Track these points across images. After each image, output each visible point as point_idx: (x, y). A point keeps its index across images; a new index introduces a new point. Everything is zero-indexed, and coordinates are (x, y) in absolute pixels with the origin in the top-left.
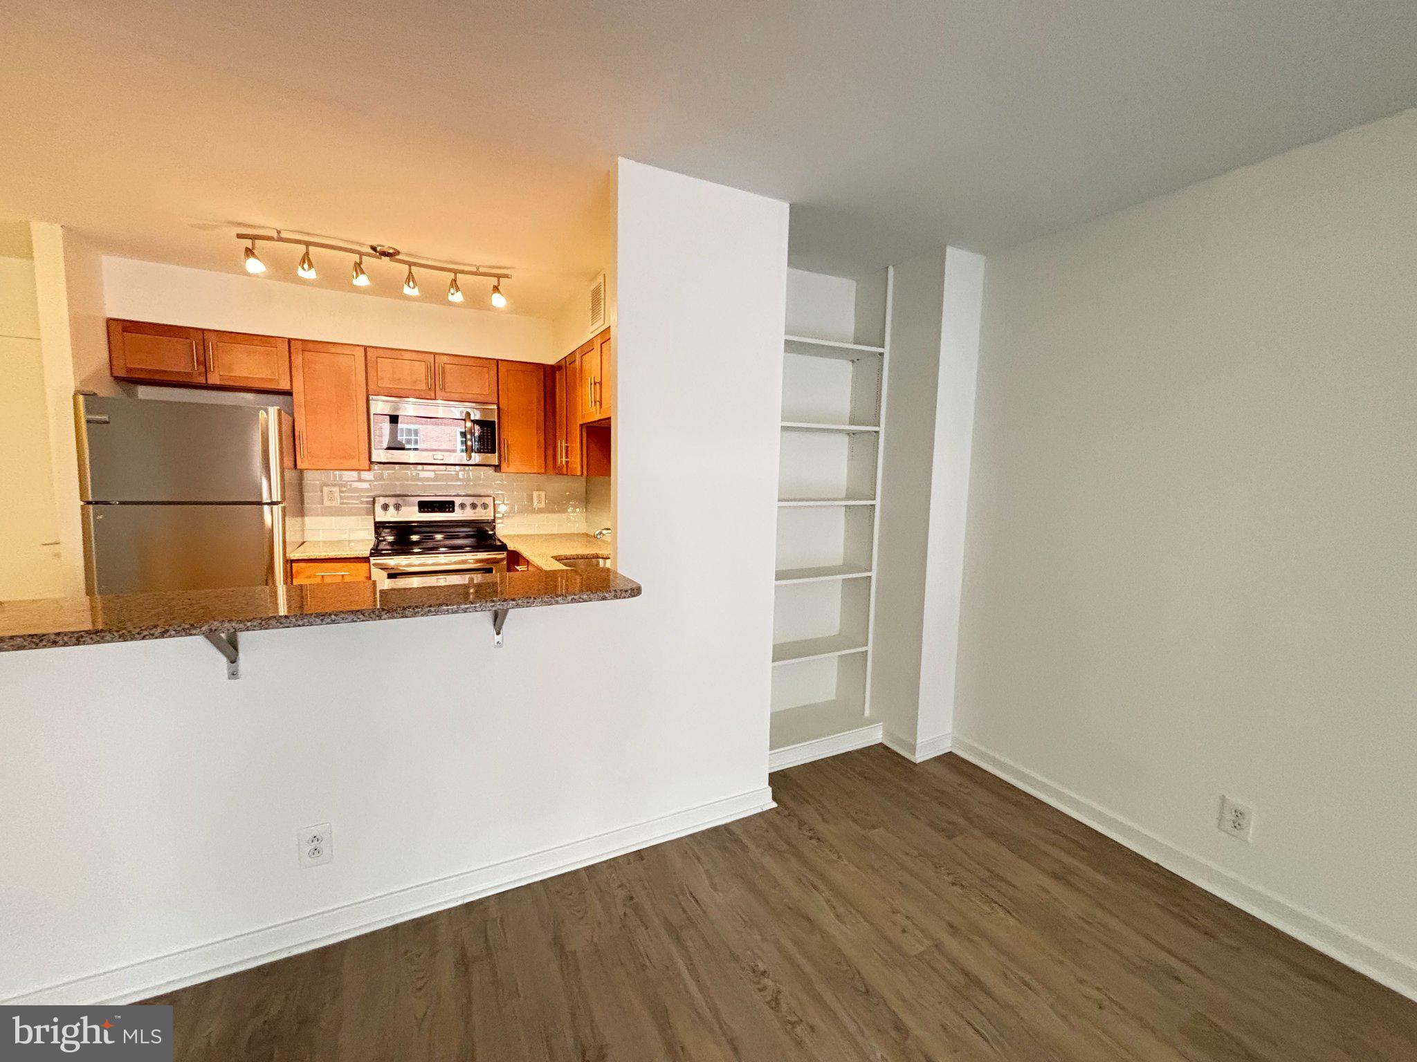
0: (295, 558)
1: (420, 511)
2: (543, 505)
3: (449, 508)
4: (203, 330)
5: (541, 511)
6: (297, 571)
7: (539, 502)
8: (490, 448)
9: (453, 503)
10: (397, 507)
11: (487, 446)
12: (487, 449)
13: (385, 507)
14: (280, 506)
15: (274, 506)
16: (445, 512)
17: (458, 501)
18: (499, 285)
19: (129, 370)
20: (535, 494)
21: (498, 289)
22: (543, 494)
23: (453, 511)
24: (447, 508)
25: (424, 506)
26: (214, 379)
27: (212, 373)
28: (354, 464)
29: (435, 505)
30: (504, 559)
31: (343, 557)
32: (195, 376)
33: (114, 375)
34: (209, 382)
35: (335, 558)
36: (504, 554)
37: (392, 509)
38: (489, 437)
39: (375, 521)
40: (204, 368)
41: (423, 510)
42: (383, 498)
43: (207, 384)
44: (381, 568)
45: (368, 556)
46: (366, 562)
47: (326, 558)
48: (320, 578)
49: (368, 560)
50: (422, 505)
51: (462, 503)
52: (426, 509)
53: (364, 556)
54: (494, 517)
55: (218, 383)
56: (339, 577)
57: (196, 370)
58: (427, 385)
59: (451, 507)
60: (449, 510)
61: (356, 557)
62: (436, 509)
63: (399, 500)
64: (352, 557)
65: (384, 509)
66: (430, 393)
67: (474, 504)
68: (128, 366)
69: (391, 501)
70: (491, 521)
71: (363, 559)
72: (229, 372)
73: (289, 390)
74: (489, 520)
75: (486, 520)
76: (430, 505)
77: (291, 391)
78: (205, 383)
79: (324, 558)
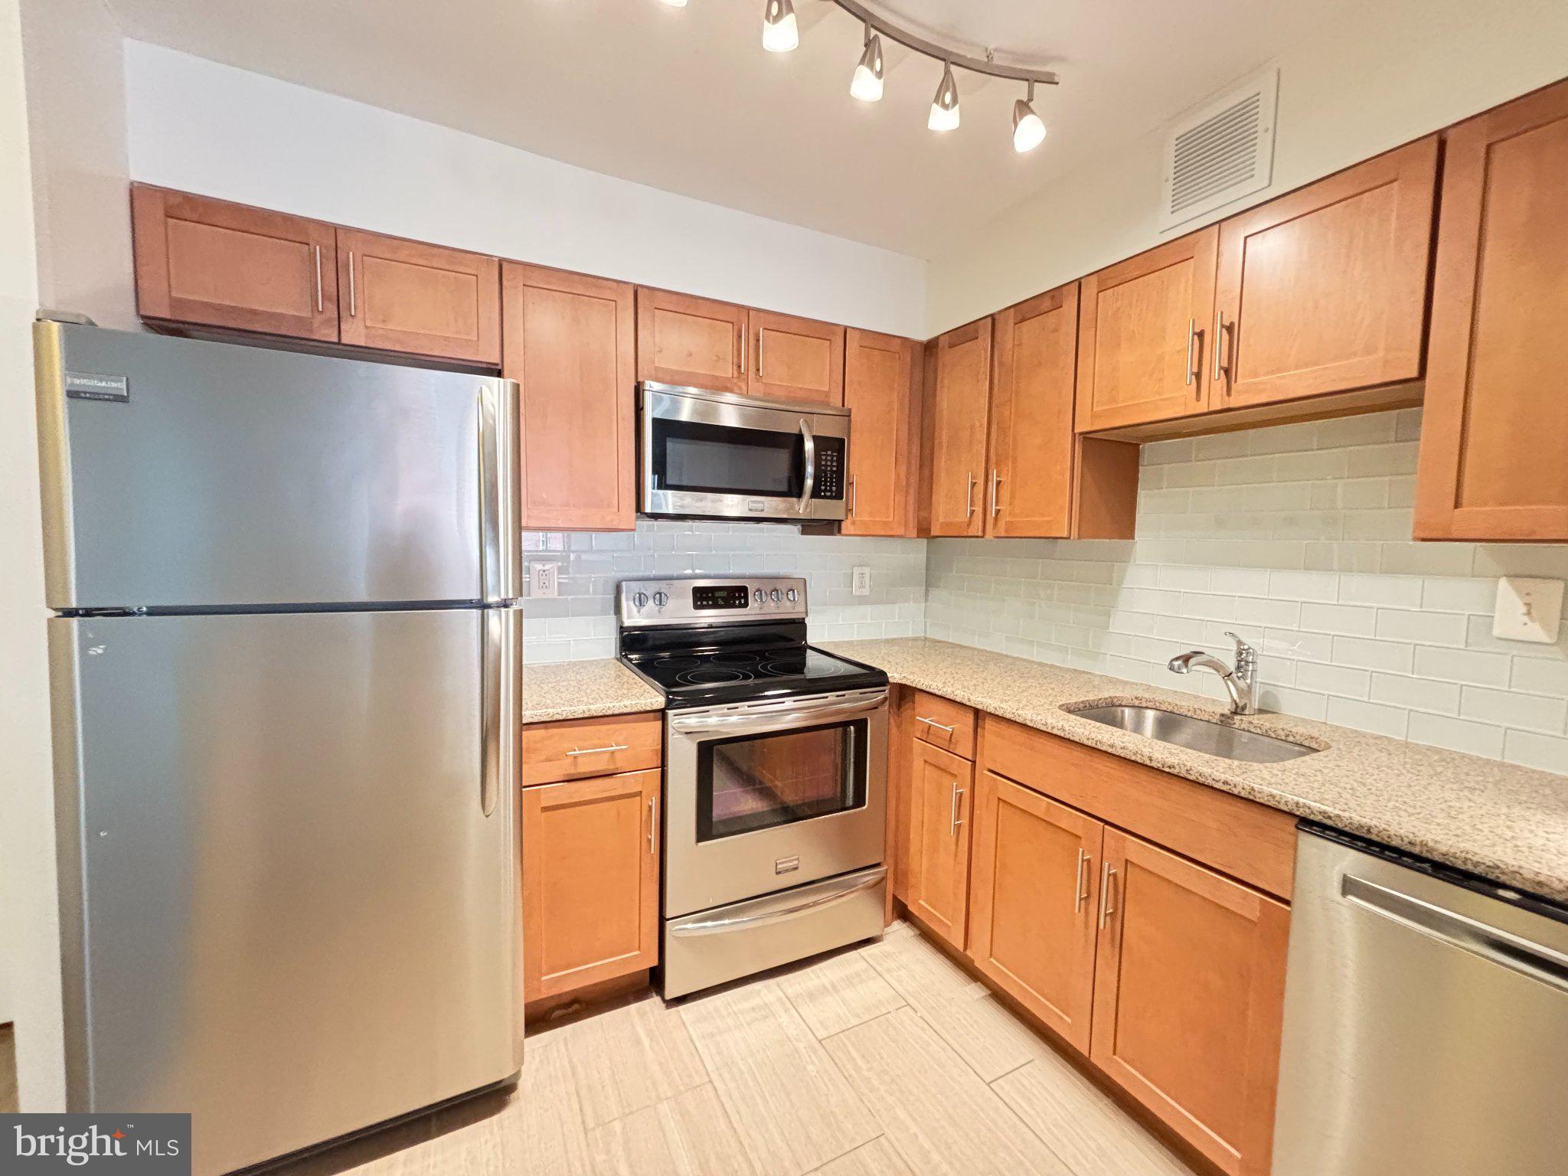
0: (534, 720)
1: (696, 607)
2: (866, 592)
3: (740, 598)
4: (336, 229)
5: (862, 600)
6: (529, 749)
7: (862, 587)
8: (834, 489)
9: (744, 589)
10: (660, 598)
11: (831, 486)
12: (831, 491)
13: (641, 600)
14: (512, 609)
15: (503, 610)
16: (733, 606)
17: (753, 587)
18: (1030, 100)
20: (856, 571)
21: (1029, 108)
22: (867, 570)
23: (746, 605)
24: (737, 598)
25: (704, 597)
26: (354, 334)
27: (351, 319)
28: (609, 518)
29: (717, 594)
30: (886, 699)
31: (617, 712)
32: (316, 325)
33: (143, 313)
34: (345, 340)
35: (601, 714)
36: (885, 691)
37: (651, 602)
38: (834, 469)
39: (621, 627)
40: (336, 309)
41: (699, 603)
42: (633, 584)
43: (339, 343)
44: (687, 733)
45: (663, 707)
46: (655, 719)
47: (585, 716)
48: (570, 760)
49: (662, 715)
50: (698, 595)
51: (759, 590)
52: (705, 603)
53: (655, 707)
54: (806, 612)
55: (363, 344)
56: (607, 756)
57: (320, 309)
58: (735, 368)
59: (743, 597)
60: (740, 602)
61: (642, 710)
62: (721, 602)
63: (663, 586)
64: (634, 710)
65: (638, 604)
66: (738, 383)
67: (777, 591)
68: (174, 294)
69: (651, 588)
70: (801, 620)
71: (652, 714)
72: (384, 321)
73: (497, 364)
74: (799, 619)
75: (794, 619)
76: (710, 595)
77: (499, 367)
78: (336, 340)
79: (581, 716)
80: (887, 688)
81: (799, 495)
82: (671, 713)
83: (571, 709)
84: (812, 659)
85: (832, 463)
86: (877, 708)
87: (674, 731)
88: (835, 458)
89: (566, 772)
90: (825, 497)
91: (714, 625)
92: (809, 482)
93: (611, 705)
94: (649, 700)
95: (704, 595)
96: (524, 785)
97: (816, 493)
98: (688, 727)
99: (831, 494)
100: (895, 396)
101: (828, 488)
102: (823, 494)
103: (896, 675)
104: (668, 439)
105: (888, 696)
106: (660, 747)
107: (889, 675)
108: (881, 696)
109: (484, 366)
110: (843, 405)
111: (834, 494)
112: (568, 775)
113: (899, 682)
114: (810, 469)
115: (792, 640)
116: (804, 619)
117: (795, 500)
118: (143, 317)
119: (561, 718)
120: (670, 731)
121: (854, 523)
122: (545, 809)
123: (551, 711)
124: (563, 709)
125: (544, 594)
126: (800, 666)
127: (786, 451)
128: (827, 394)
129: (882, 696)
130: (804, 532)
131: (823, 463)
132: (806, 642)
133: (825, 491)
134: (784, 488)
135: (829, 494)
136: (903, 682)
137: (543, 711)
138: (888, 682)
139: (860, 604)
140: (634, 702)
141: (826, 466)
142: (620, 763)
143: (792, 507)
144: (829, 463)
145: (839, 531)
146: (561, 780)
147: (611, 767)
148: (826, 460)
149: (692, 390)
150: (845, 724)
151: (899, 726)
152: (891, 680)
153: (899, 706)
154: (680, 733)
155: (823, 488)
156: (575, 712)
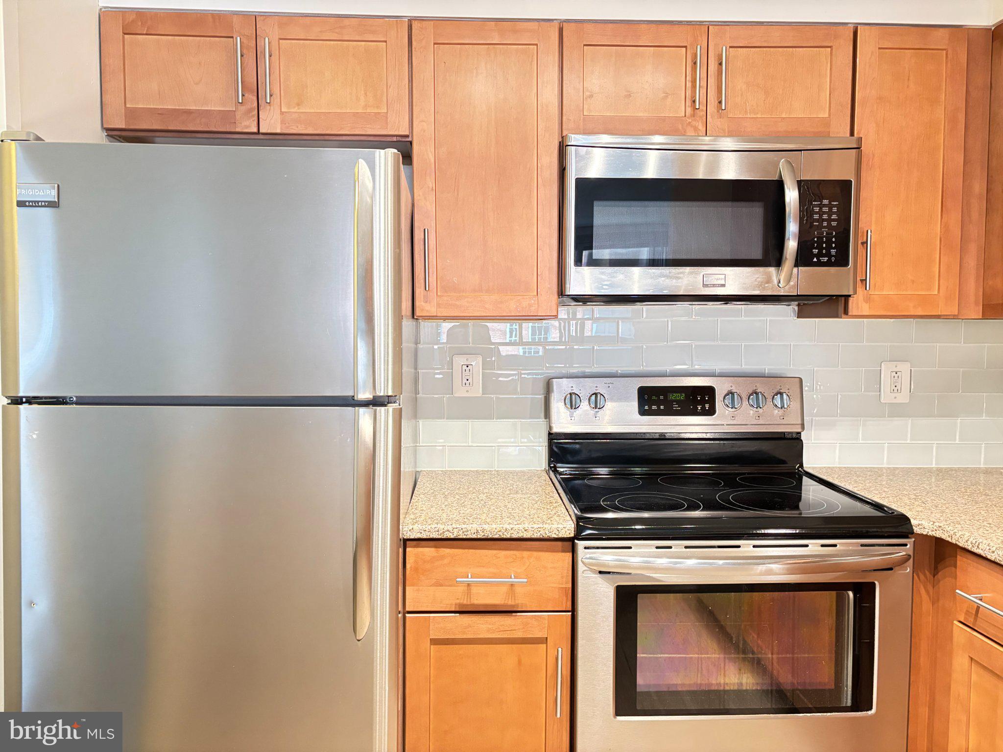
0: (413, 536)
1: (642, 412)
2: (903, 398)
3: (703, 402)
4: (256, 16)
5: (897, 411)
6: (416, 569)
7: (896, 389)
8: (833, 252)
9: (709, 392)
10: (597, 402)
11: (829, 248)
12: (828, 254)
13: (572, 401)
14: (391, 408)
15: (378, 408)
16: (694, 413)
17: (721, 388)
19: (131, 113)
20: (886, 371)
22: (904, 368)
23: (711, 412)
24: (699, 403)
25: (654, 400)
26: (271, 123)
27: (268, 107)
28: (525, 304)
29: (672, 397)
30: (907, 559)
31: (515, 536)
32: (238, 115)
33: (105, 126)
34: (262, 130)
35: (497, 536)
36: (906, 545)
37: (585, 406)
38: (834, 224)
39: (550, 434)
40: (255, 98)
41: (646, 407)
42: (565, 381)
43: (258, 133)
44: (600, 572)
45: (572, 535)
46: (564, 551)
47: (479, 537)
48: (462, 589)
49: (569, 544)
50: (646, 397)
51: (731, 393)
52: (654, 407)
53: (562, 535)
54: (803, 425)
55: (278, 131)
56: (504, 589)
57: (240, 101)
58: (689, 103)
59: (707, 402)
60: (703, 408)
61: (546, 536)
62: (676, 407)
63: (601, 386)
64: (536, 536)
65: (569, 406)
66: (694, 123)
67: (757, 393)
68: (128, 106)
69: (585, 388)
70: (794, 436)
71: (559, 543)
72: (298, 105)
73: (407, 136)
74: (792, 433)
75: (784, 433)
76: (662, 397)
77: (410, 139)
78: (255, 130)
79: (474, 536)
80: (910, 542)
81: (778, 263)
82: (581, 544)
83: (464, 526)
84: (811, 491)
85: (830, 215)
86: (891, 569)
87: (586, 568)
88: (835, 210)
89: (458, 601)
90: (820, 264)
91: (667, 436)
92: (791, 245)
93: (509, 527)
94: (555, 526)
95: (654, 398)
96: (407, 609)
97: (803, 259)
98: (604, 565)
99: (829, 260)
100: (940, 113)
101: (824, 251)
102: (815, 260)
103: (925, 523)
104: (596, 203)
105: (911, 553)
106: (570, 585)
107: (913, 522)
108: (901, 553)
109: (395, 139)
110: (852, 134)
111: (833, 259)
112: (460, 605)
113: (930, 533)
114: (792, 227)
115: (784, 462)
116: (800, 433)
117: (772, 270)
118: (108, 130)
119: (452, 537)
120: (581, 567)
121: (868, 299)
122: (435, 642)
123: (441, 527)
124: (454, 526)
125: (467, 391)
126: (793, 500)
127: (760, 204)
128: (826, 122)
129: (904, 553)
130: (801, 315)
131: (816, 217)
132: (801, 466)
133: (818, 256)
134: (757, 254)
135: (826, 259)
136: (938, 534)
137: (433, 526)
138: (912, 533)
139: (891, 415)
140: (536, 526)
141: (821, 220)
142: (521, 601)
143: (769, 280)
144: (825, 217)
145: (846, 312)
146: (453, 609)
147: (510, 602)
148: (821, 213)
149: (658, 139)
150: (839, 587)
151: (935, 601)
152: (916, 530)
153: (935, 571)
154: (593, 571)
155: (815, 251)
156: (468, 531)
